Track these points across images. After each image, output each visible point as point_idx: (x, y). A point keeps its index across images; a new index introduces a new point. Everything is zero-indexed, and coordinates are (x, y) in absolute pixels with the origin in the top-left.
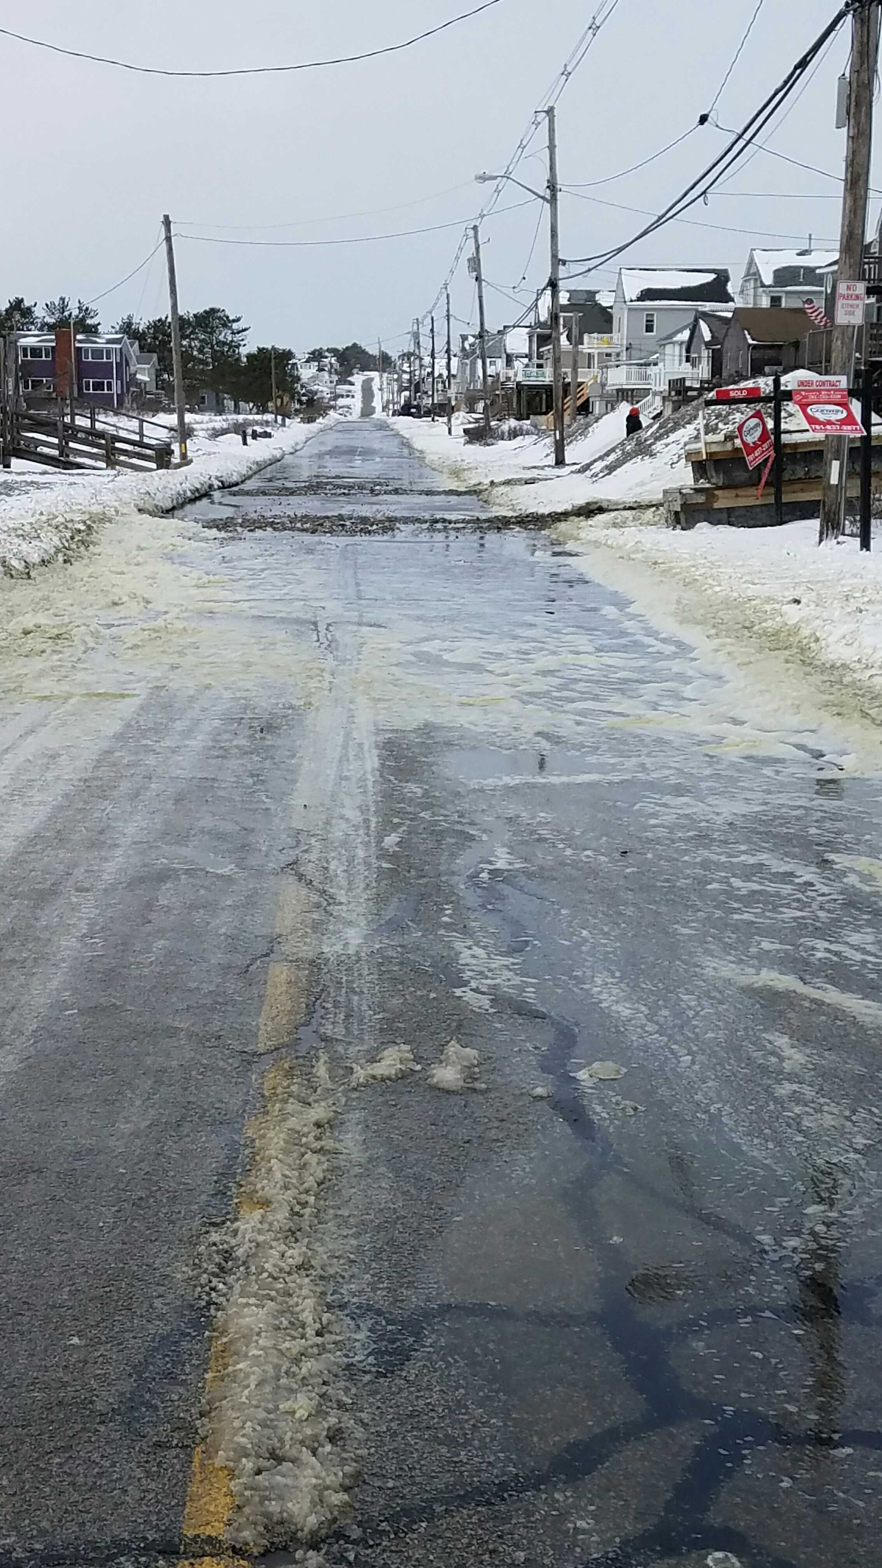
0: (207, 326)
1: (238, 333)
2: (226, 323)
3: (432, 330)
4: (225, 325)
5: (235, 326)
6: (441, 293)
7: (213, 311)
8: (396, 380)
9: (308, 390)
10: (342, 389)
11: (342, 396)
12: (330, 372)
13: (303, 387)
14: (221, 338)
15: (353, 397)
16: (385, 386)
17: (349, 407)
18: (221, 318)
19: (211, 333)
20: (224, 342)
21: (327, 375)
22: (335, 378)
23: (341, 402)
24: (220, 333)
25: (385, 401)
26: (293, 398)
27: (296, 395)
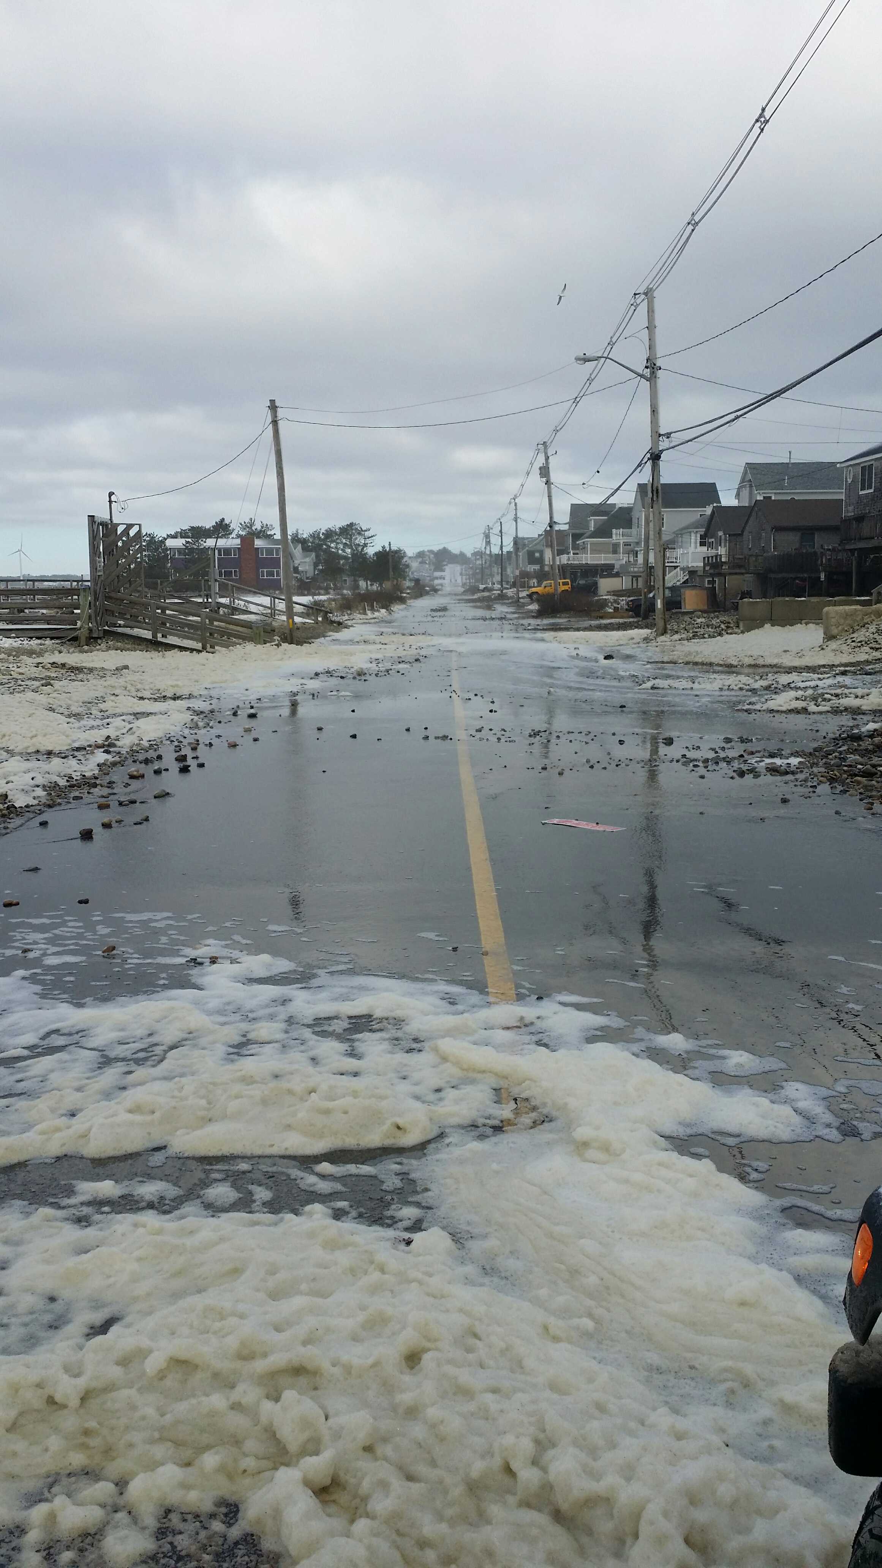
0: (347, 534)
1: (369, 538)
2: (360, 532)
3: (501, 531)
4: (359, 534)
5: (367, 534)
6: (510, 503)
7: (352, 524)
8: (471, 568)
9: (416, 575)
10: (437, 574)
11: (437, 578)
12: (429, 564)
13: (412, 573)
14: (357, 542)
15: (444, 579)
16: (464, 572)
17: (442, 585)
18: (356, 529)
19: (351, 539)
20: (359, 545)
21: (427, 566)
22: (432, 568)
23: (436, 582)
24: (356, 539)
25: (464, 581)
26: (405, 579)
27: (408, 578)
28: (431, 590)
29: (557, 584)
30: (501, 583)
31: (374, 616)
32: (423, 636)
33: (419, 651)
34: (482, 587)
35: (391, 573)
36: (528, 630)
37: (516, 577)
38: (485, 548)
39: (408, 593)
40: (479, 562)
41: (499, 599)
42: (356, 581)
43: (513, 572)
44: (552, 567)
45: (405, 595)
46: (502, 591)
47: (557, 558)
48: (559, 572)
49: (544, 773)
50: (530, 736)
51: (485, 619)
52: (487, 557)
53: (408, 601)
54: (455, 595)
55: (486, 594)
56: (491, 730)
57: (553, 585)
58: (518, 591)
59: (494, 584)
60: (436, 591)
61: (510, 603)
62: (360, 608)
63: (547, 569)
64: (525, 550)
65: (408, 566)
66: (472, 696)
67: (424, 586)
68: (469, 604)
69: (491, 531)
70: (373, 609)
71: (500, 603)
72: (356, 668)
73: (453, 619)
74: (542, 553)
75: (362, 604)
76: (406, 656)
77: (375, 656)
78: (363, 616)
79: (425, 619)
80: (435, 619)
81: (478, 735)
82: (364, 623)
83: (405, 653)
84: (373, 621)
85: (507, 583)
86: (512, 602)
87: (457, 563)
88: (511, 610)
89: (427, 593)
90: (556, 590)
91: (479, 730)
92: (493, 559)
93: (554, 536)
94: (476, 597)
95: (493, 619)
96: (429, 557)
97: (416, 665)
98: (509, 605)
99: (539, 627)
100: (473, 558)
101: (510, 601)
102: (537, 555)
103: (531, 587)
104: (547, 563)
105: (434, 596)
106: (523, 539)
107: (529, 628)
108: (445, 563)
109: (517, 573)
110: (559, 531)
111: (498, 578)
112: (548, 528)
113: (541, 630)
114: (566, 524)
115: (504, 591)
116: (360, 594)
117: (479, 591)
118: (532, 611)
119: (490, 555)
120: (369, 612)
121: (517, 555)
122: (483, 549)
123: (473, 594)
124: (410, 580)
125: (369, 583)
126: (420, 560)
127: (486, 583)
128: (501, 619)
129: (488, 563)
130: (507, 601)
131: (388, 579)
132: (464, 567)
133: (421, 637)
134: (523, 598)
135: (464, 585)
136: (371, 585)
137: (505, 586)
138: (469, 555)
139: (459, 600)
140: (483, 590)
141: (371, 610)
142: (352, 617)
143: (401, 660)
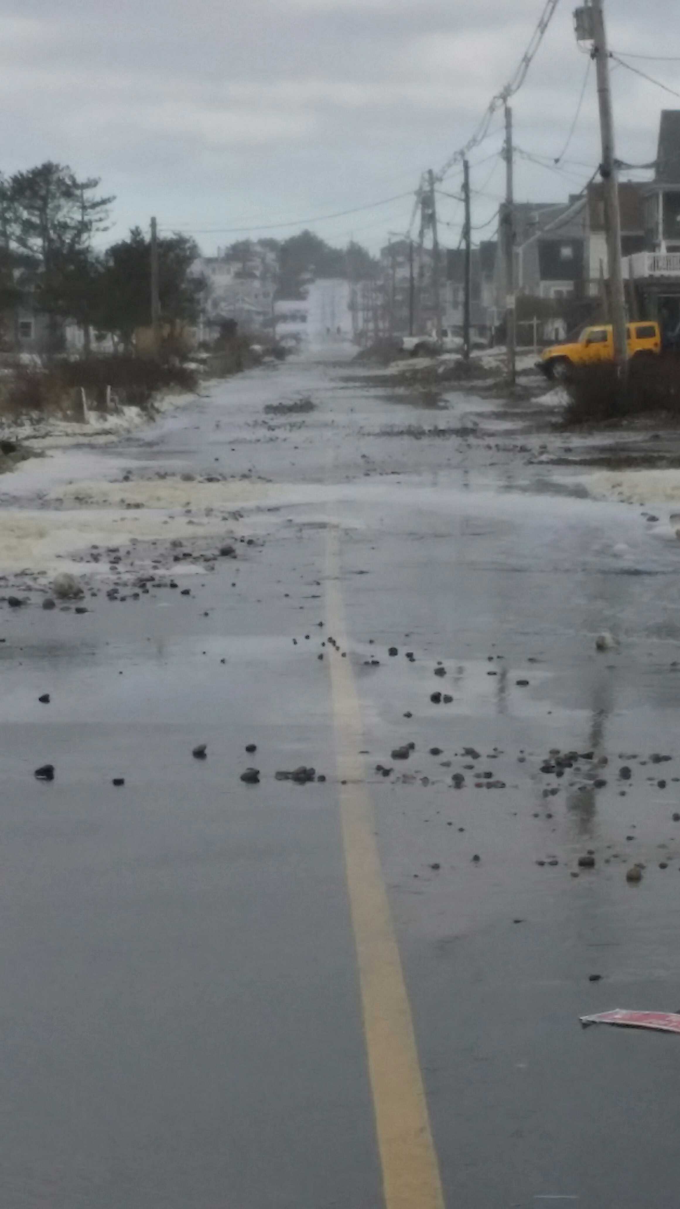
0: (35, 194)
1: (94, 205)
2: (71, 191)
3: (466, 187)
4: (68, 194)
5: (89, 195)
6: (492, 108)
7: (48, 168)
8: (381, 289)
9: (225, 310)
10: (285, 306)
11: (284, 318)
12: (263, 278)
13: (215, 305)
14: (61, 217)
15: (303, 319)
16: (360, 300)
17: (296, 337)
18: (61, 182)
19: (42, 210)
20: (64, 226)
21: (257, 284)
22: (271, 287)
23: (282, 328)
24: (58, 208)
25: (361, 324)
26: (193, 320)
27: (202, 319)
28: (267, 352)
29: (620, 335)
30: (464, 330)
31: (107, 426)
32: (245, 484)
33: (231, 524)
34: (410, 342)
35: (156, 305)
36: (541, 463)
37: (506, 316)
38: (421, 234)
39: (203, 362)
40: (403, 273)
41: (459, 378)
42: (55, 328)
43: (497, 302)
44: (607, 285)
45: (193, 366)
46: (466, 355)
47: (624, 262)
48: (628, 301)
49: (586, 878)
50: (547, 769)
51: (416, 433)
52: (427, 260)
53: (203, 384)
54: (337, 364)
55: (422, 362)
56: (435, 752)
57: (610, 337)
58: (513, 354)
59: (444, 333)
60: (280, 353)
61: (488, 389)
62: (66, 404)
63: (593, 290)
64: (532, 239)
65: (201, 284)
66: (381, 653)
67: (246, 341)
68: (373, 392)
69: (437, 186)
70: (102, 408)
71: (460, 389)
72: (52, 575)
73: (328, 433)
74: (579, 246)
75: (73, 391)
76: (194, 538)
77: (104, 541)
78: (74, 427)
79: (247, 434)
80: (278, 433)
81: (399, 766)
82: (78, 446)
83: (190, 530)
84: (102, 440)
85: (482, 330)
86: (495, 386)
87: (342, 274)
88: (489, 406)
89: (256, 361)
90: (618, 350)
91: (401, 754)
92: (445, 262)
93: (616, 201)
94: (393, 369)
95: (439, 433)
96: (263, 260)
97: (224, 565)
98: (486, 392)
99: (571, 457)
100: (387, 262)
101: (490, 382)
102: (566, 252)
103: (550, 343)
104: (594, 273)
105: (275, 367)
106: (527, 208)
107: (544, 458)
108: (307, 276)
109: (511, 302)
110: (629, 188)
111: (455, 317)
112: (599, 179)
113: (575, 463)
114: (647, 167)
115: (474, 354)
116: (65, 363)
117: (402, 353)
118: (551, 411)
119: (436, 252)
120: (91, 416)
121: (509, 255)
122: (415, 236)
123: (386, 362)
124: (209, 324)
125: (92, 332)
126: (236, 267)
127: (422, 331)
128: (463, 432)
129: (428, 274)
130: (479, 383)
131: (146, 322)
132: (359, 286)
133: (237, 487)
134: (526, 372)
135: (359, 336)
136: (100, 338)
137: (475, 338)
138: (375, 252)
139: (347, 379)
140: (414, 353)
141: (97, 409)
142: (43, 428)
143: (179, 551)
